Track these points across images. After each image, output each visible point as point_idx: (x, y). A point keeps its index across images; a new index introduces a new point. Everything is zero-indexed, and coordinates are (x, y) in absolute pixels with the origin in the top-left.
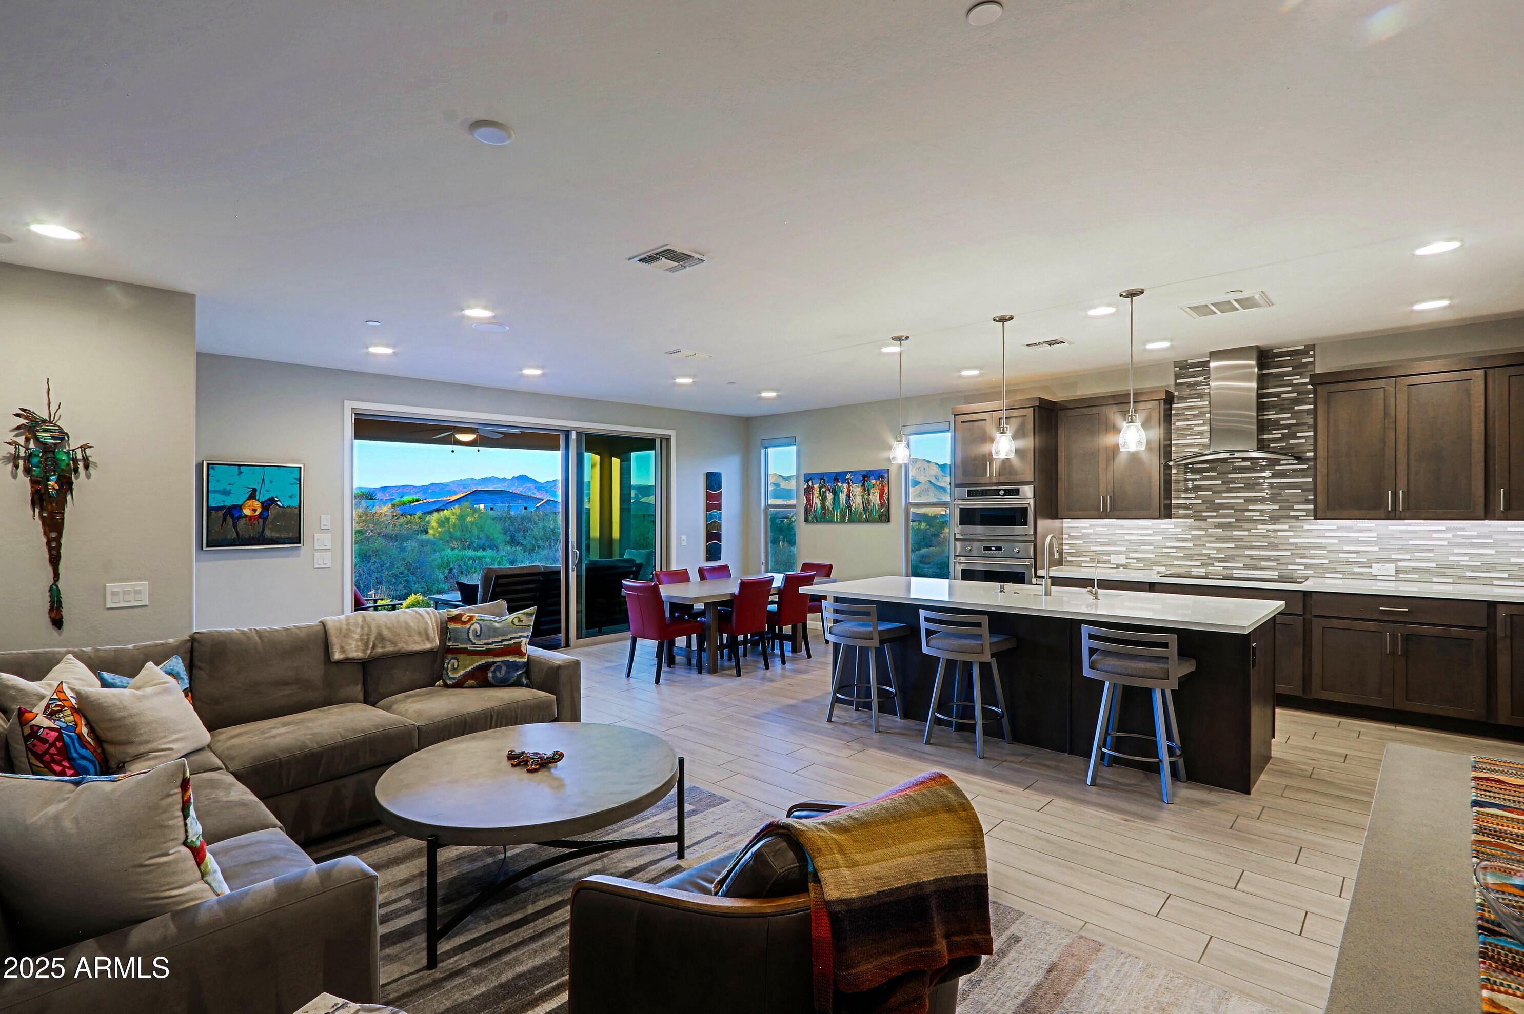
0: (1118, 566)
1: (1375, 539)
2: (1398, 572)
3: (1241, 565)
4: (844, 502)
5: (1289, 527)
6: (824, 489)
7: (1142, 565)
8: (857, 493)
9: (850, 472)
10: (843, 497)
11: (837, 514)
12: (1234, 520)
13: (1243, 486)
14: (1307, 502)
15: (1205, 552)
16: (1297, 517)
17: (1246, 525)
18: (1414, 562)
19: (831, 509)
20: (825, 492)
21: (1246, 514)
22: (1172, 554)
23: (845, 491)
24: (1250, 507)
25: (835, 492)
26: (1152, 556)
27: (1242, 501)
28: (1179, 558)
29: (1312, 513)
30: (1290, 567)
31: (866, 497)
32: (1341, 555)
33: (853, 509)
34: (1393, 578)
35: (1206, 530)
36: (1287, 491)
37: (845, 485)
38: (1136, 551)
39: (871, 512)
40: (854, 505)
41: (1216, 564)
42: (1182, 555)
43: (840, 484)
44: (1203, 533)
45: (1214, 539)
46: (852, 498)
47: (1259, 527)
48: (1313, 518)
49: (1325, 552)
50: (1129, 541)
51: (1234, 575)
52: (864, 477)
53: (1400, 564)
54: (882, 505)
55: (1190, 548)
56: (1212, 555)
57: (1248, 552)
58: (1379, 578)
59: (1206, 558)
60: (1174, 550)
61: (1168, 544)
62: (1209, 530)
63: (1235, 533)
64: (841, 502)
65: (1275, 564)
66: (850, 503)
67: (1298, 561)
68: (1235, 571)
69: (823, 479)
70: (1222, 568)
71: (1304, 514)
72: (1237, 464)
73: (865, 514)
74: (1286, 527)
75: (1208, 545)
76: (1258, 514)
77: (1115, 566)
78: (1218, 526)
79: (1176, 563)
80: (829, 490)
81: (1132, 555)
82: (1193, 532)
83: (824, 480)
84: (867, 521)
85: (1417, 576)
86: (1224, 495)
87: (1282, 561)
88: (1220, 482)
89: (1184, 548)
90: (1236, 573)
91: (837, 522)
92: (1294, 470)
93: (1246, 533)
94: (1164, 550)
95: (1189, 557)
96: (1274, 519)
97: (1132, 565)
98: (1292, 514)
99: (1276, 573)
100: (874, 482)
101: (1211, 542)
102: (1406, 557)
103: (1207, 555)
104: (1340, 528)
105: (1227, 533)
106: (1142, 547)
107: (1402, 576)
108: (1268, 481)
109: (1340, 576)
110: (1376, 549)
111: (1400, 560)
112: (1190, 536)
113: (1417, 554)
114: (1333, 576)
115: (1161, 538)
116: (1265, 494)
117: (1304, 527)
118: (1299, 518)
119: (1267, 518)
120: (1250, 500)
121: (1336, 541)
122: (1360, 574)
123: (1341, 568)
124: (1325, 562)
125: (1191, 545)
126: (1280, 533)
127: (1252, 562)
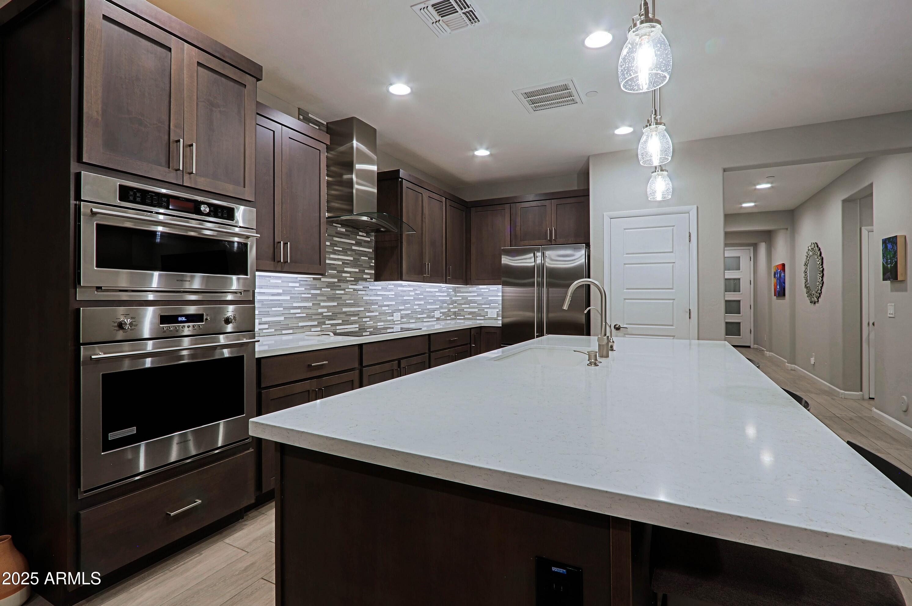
1: (394, 296)
3: (340, 321)
5: (363, 287)
7: (273, 330)
12: (336, 280)
13: (341, 249)
14: (370, 268)
15: (320, 310)
16: (365, 280)
17: (343, 285)
18: (407, 310)
21: (344, 275)
22: (297, 315)
24: (346, 269)
26: (282, 318)
27: (341, 263)
28: (302, 319)
29: (374, 276)
30: (364, 320)
32: (384, 308)
34: (399, 322)
35: (320, 289)
36: (362, 258)
41: (327, 322)
42: (305, 315)
44: (318, 292)
45: (325, 298)
47: (350, 287)
48: (373, 280)
49: (377, 306)
53: (402, 312)
55: (309, 308)
56: (324, 314)
57: (344, 310)
58: (396, 322)
60: (299, 311)
61: (295, 305)
62: (323, 289)
63: (338, 292)
65: (356, 318)
67: (368, 314)
68: (338, 327)
70: (330, 326)
71: (369, 277)
72: (339, 229)
74: (361, 287)
75: (322, 304)
76: (349, 275)
78: (328, 285)
79: (301, 324)
82: (313, 292)
85: (406, 320)
87: (361, 316)
89: (305, 307)
92: (365, 241)
93: (342, 292)
94: (292, 311)
95: (309, 317)
96: (357, 280)
97: (264, 331)
98: (365, 276)
99: (357, 326)
101: (324, 301)
102: (403, 308)
103: (321, 314)
104: (383, 289)
105: (333, 292)
106: (273, 309)
107: (402, 320)
108: (354, 248)
109: (382, 324)
110: (394, 303)
111: (401, 310)
112: (310, 296)
113: (406, 306)
114: (380, 324)
115: (288, 298)
116: (352, 259)
117: (370, 287)
118: (368, 280)
119: (353, 279)
120: (345, 263)
121: (381, 298)
122: (390, 321)
123: (383, 318)
124: (377, 314)
125: (311, 304)
126: (359, 292)
127: (346, 319)
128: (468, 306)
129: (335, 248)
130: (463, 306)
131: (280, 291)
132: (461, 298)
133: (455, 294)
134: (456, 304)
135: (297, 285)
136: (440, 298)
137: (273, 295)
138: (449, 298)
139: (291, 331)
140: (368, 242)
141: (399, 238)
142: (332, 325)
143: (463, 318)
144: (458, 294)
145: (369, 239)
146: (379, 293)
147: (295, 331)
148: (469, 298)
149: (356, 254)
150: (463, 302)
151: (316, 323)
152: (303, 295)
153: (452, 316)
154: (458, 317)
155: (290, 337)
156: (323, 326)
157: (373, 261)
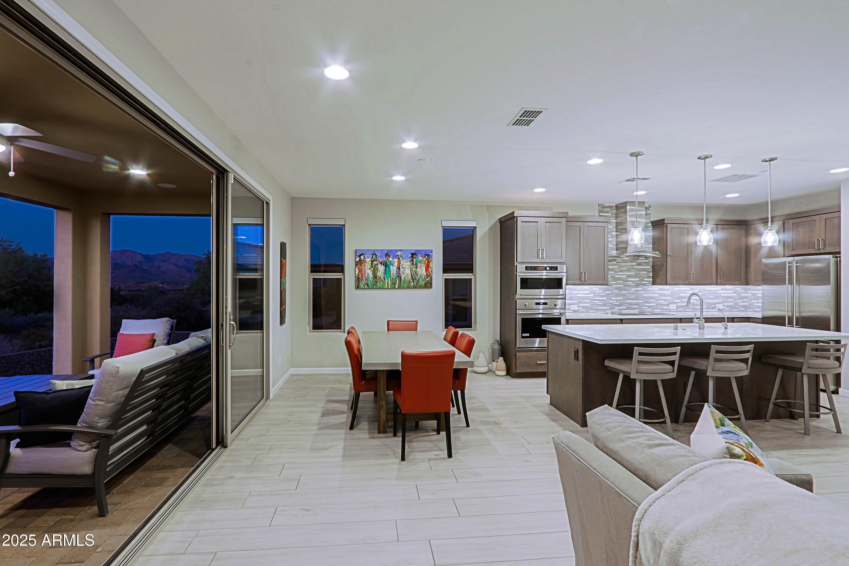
0: (574, 311)
1: (670, 294)
2: (677, 307)
3: (625, 308)
4: (395, 273)
5: (643, 289)
6: (376, 263)
7: (585, 310)
8: (407, 266)
9: (400, 250)
10: (393, 269)
11: (388, 282)
12: (622, 286)
14: (649, 277)
15: (611, 302)
16: (645, 284)
17: (627, 288)
19: (382, 278)
20: (377, 265)
21: (628, 283)
23: (396, 264)
24: (629, 280)
25: (385, 265)
26: (589, 305)
27: (626, 276)
28: (600, 305)
29: (651, 282)
30: (643, 308)
31: (414, 269)
32: (660, 301)
33: (402, 278)
34: (676, 310)
35: (611, 291)
36: (642, 272)
37: (396, 260)
38: (582, 303)
39: (418, 281)
40: (403, 276)
41: (616, 308)
42: (602, 304)
43: (391, 259)
44: (610, 292)
45: (615, 295)
46: (402, 270)
47: (632, 289)
48: (651, 285)
49: (654, 300)
50: (579, 297)
51: (623, 313)
52: (413, 254)
53: (678, 304)
54: (427, 276)
55: (605, 300)
56: (614, 304)
57: (628, 301)
58: (672, 311)
59: (612, 305)
60: (599, 302)
61: (596, 299)
62: (613, 291)
63: (623, 292)
64: (392, 273)
65: (638, 306)
66: (400, 274)
67: (646, 304)
68: (623, 311)
69: (375, 254)
71: (648, 283)
72: (624, 258)
73: (413, 282)
74: (641, 289)
75: (613, 298)
76: (631, 283)
77: (572, 311)
78: (617, 289)
79: (599, 308)
80: (381, 263)
81: (580, 305)
82: (607, 292)
83: (376, 256)
84: (415, 287)
85: (682, 309)
86: (619, 273)
87: (640, 305)
88: (617, 267)
89: (602, 300)
90: (624, 312)
91: (388, 288)
92: (644, 263)
93: (627, 292)
94: (595, 302)
95: (605, 305)
96: (638, 285)
97: (580, 310)
98: (644, 283)
99: (638, 311)
100: (421, 258)
101: (614, 297)
102: (679, 301)
103: (612, 303)
104: (659, 289)
105: (620, 292)
106: (585, 300)
107: (678, 309)
108: (635, 267)
109: (659, 311)
110: (670, 298)
111: (678, 303)
112: (605, 294)
113: (682, 300)
114: (656, 311)
115: (593, 295)
116: (634, 273)
117: (648, 289)
118: (646, 285)
119: (635, 285)
120: (629, 276)
121: (658, 295)
122: (666, 309)
123: (659, 307)
124: (655, 304)
125: (605, 298)
126: (639, 292)
127: (630, 306)
128: (757, 301)
129: (622, 269)
130: (753, 301)
131: (589, 292)
132: (751, 295)
133: (746, 292)
134: (747, 300)
135: (598, 289)
136: (722, 295)
137: (585, 294)
138: (736, 295)
139: (594, 311)
140: (647, 262)
141: (665, 260)
142: (619, 309)
143: (752, 310)
144: (748, 292)
145: (648, 261)
146: (655, 292)
147: (597, 311)
148: (757, 295)
149: (637, 270)
150: (752, 298)
151: (609, 308)
152: (601, 294)
153: (740, 309)
154: (749, 310)
155: (594, 314)
156: (613, 310)
157: (651, 273)
